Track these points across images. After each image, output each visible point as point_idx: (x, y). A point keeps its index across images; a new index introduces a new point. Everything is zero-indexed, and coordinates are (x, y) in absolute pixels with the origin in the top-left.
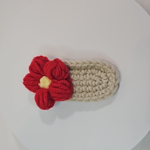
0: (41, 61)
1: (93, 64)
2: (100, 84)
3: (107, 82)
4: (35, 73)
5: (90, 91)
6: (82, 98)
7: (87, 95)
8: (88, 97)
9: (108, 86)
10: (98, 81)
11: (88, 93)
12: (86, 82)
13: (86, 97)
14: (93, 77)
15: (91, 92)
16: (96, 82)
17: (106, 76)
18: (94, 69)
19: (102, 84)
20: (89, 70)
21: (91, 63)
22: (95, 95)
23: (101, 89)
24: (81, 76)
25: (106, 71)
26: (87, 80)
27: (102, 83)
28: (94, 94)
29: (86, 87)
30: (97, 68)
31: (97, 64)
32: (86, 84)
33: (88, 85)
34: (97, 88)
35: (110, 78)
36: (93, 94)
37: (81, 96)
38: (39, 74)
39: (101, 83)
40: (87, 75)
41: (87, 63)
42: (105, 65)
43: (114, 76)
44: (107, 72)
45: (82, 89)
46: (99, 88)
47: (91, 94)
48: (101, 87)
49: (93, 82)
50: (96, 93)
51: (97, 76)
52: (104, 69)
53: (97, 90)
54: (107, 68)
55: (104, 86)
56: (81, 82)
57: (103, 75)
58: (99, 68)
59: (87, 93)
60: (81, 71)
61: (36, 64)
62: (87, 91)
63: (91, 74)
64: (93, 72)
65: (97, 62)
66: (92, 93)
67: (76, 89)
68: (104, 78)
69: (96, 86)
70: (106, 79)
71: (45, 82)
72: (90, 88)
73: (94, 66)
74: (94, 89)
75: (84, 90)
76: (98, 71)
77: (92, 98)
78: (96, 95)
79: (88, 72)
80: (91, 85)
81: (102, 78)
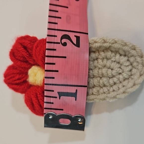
0: (29, 42)
1: (108, 44)
2: (120, 74)
3: (131, 71)
4: (20, 60)
5: (105, 86)
6: (94, 96)
7: (101, 91)
8: (103, 94)
9: (131, 75)
10: (116, 69)
11: (102, 88)
12: (98, 71)
13: (100, 93)
14: (108, 63)
15: (107, 86)
16: (113, 71)
17: (128, 60)
18: (109, 51)
19: (123, 74)
20: (102, 53)
21: (105, 42)
22: (114, 91)
23: (121, 81)
25: (127, 53)
26: (99, 68)
27: (123, 72)
28: (111, 88)
29: (99, 79)
30: (113, 50)
31: (114, 43)
32: (99, 75)
33: (101, 76)
34: (115, 79)
35: (135, 64)
36: (110, 89)
37: (92, 93)
38: (27, 62)
39: (121, 72)
40: (100, 61)
41: (99, 42)
42: (126, 45)
43: (141, 61)
44: (129, 55)
45: (93, 83)
46: (119, 79)
47: (107, 89)
48: (121, 77)
49: (108, 72)
50: (115, 87)
51: (115, 61)
52: (124, 51)
53: (115, 84)
54: (130, 50)
55: (126, 77)
56: (91, 71)
57: (123, 59)
58: (117, 50)
61: (20, 46)
62: (101, 85)
63: (105, 60)
64: (108, 57)
65: (113, 40)
66: (108, 87)
68: (125, 64)
69: (113, 76)
70: (128, 66)
71: (36, 75)
72: (104, 80)
73: (110, 47)
74: (111, 81)
75: (95, 84)
76: (116, 55)
77: (108, 95)
78: (115, 90)
79: (100, 56)
80: (106, 75)
81: (121, 65)
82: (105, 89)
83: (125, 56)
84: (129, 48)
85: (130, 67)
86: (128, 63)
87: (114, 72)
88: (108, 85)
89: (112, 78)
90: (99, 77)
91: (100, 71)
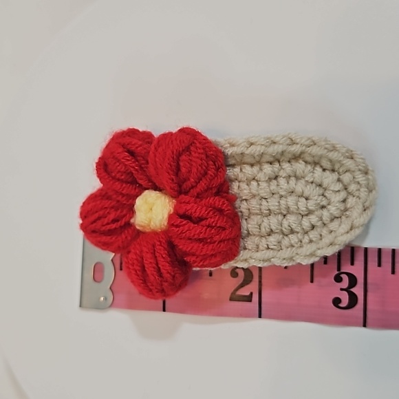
0: (140, 143)
1: (299, 146)
2: (323, 207)
3: (344, 201)
4: (118, 180)
5: (292, 232)
6: (272, 251)
7: (286, 242)
8: (289, 249)
9: (346, 210)
10: (316, 198)
11: (287, 235)
12: (279, 202)
13: (283, 247)
14: (299, 187)
15: (298, 233)
16: (308, 201)
17: (339, 180)
18: (301, 161)
19: (329, 207)
20: (286, 165)
21: (293, 143)
22: (311, 241)
23: (325, 222)
24: (263, 185)
25: (336, 167)
26: (281, 196)
27: (329, 204)
28: (306, 237)
29: (280, 217)
30: (309, 159)
31: (311, 145)
32: (280, 209)
33: (285, 213)
34: (313, 219)
35: (353, 187)
36: (303, 238)
37: (268, 245)
38: (134, 182)
39: (324, 203)
40: (282, 181)
41: (281, 142)
42: (334, 149)
43: (364, 180)
44: (341, 170)
45: (270, 225)
46: (321, 219)
47: (298, 238)
48: (325, 213)
49: (300, 203)
50: (313, 235)
51: (312, 183)
52: (331, 161)
53: (313, 227)
54: (342, 158)
55: (336, 213)
56: (264, 202)
57: (329, 179)
58: (316, 159)
59: (285, 237)
60: (261, 170)
61: (121, 150)
62: (284, 229)
63: (293, 178)
64: (298, 173)
65: (309, 139)
66: (299, 235)
67: (248, 225)
68: (332, 188)
69: (310, 212)
70: (339, 191)
71: (151, 209)
72: (291, 220)
73: (302, 153)
74: (306, 223)
75: (273, 228)
76: (314, 169)
77: (299, 251)
78: (314, 239)
79: (282, 171)
80: (295, 211)
81: (325, 189)
82: (294, 239)
83: (333, 171)
84: (340, 155)
85: (343, 195)
86: (338, 186)
87: (311, 205)
88: (299, 229)
89: (307, 215)
90: (281, 213)
91: (283, 202)
